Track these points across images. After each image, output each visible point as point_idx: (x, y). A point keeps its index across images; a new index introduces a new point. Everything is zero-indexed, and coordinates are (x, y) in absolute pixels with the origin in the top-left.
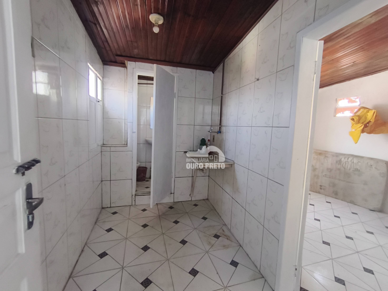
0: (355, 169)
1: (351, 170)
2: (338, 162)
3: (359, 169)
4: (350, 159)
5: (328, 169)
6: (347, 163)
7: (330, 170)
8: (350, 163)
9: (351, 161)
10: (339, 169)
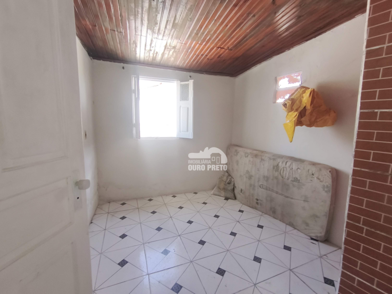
0: (294, 178)
1: (290, 180)
2: (275, 168)
3: (299, 179)
4: (288, 164)
5: (264, 177)
6: (285, 169)
7: (267, 178)
8: (288, 169)
9: (289, 167)
10: (276, 178)
